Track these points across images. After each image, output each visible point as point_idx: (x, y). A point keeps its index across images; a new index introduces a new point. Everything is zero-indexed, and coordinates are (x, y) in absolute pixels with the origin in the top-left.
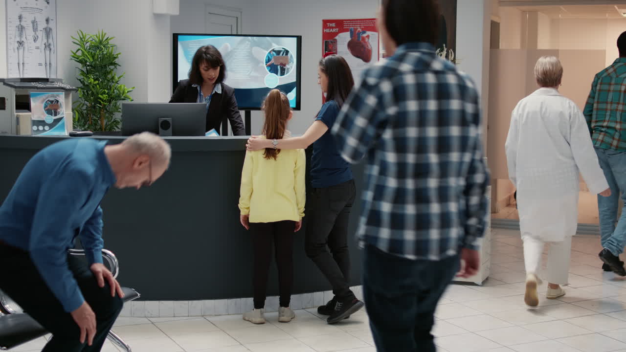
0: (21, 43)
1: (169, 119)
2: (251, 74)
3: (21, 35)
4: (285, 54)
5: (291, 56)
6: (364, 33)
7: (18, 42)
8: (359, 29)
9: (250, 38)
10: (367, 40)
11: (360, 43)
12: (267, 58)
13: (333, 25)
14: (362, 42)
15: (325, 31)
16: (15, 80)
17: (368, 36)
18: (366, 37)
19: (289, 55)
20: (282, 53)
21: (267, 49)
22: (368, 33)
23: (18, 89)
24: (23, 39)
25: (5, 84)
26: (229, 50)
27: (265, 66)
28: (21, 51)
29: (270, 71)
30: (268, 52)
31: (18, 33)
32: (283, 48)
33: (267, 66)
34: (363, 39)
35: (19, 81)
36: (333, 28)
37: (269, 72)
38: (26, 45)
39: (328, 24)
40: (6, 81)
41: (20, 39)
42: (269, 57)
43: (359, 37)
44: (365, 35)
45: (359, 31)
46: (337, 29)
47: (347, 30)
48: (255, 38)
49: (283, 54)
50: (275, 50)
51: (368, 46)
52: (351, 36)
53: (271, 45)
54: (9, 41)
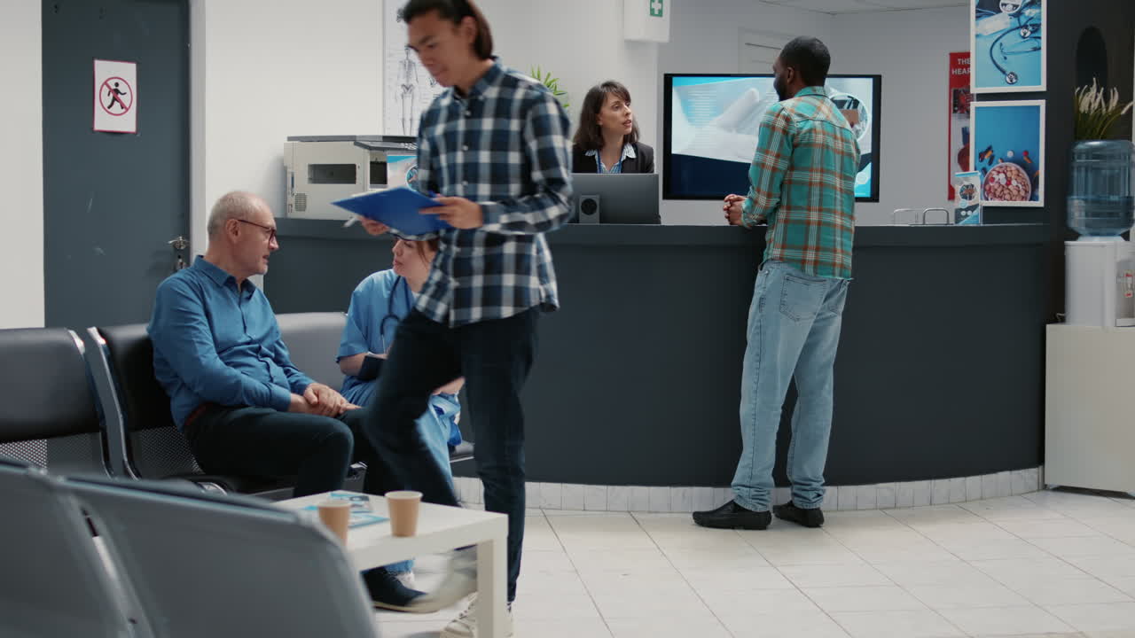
0: (407, 88)
1: (596, 198)
3: (408, 76)
4: (852, 105)
5: (863, 110)
7: (403, 86)
15: (953, 72)
16: (373, 138)
19: (859, 108)
20: (847, 105)
23: (374, 151)
24: (413, 81)
25: (357, 144)
26: (758, 100)
28: (408, 100)
31: (402, 72)
32: (849, 97)
35: (381, 139)
36: (966, 67)
38: (416, 91)
39: (959, 60)
40: (358, 139)
41: (408, 81)
49: (848, 108)
50: (836, 99)
54: (387, 84)
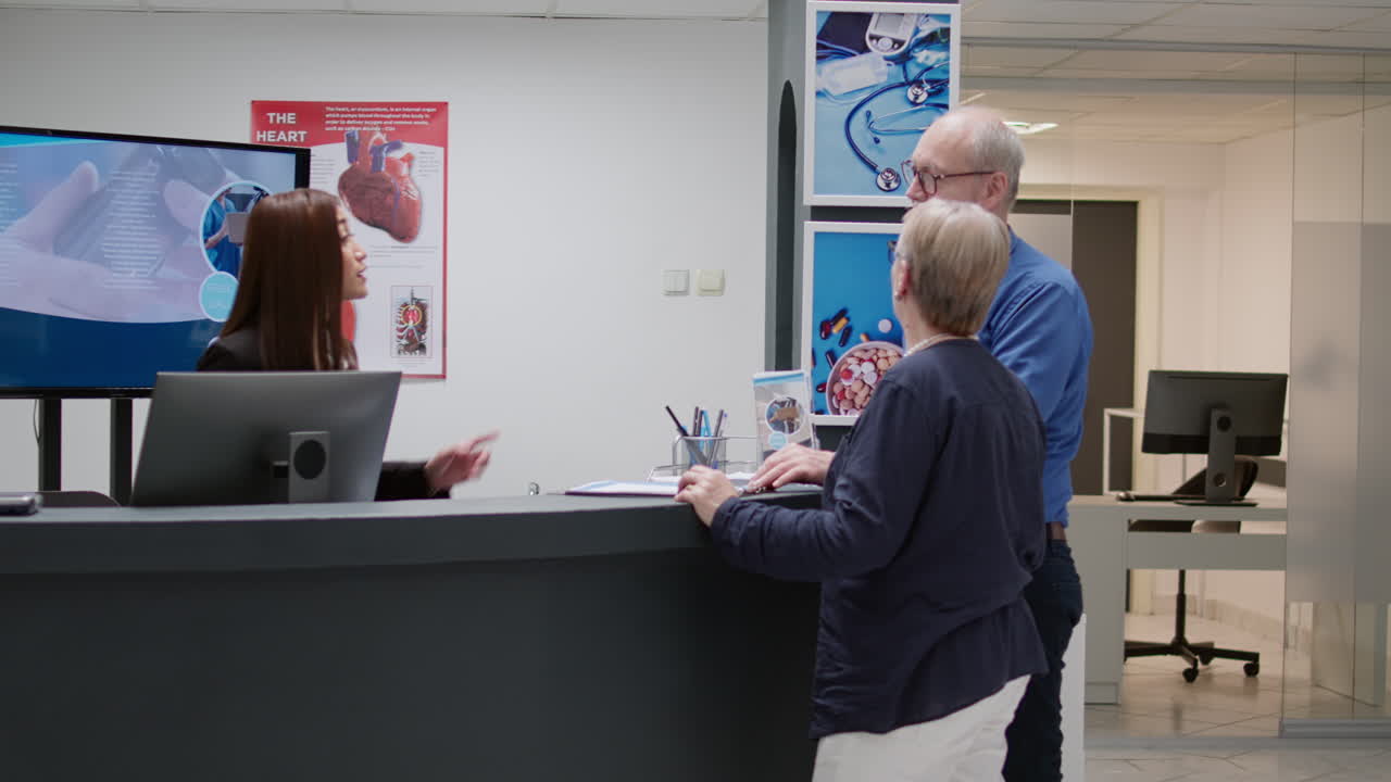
2: (160, 274)
6: (395, 146)
8: (378, 135)
9: (159, 147)
10: (404, 171)
11: (384, 180)
12: (210, 221)
13: (290, 118)
14: (388, 175)
15: (259, 136)
17: (409, 159)
18: (403, 159)
21: (208, 191)
22: (409, 148)
26: (96, 187)
27: (202, 246)
29: (216, 264)
30: (211, 200)
32: (257, 189)
33: (207, 249)
34: (393, 166)
36: (286, 128)
37: (213, 268)
39: (271, 115)
42: (214, 216)
43: (377, 161)
44: (397, 155)
45: (378, 141)
46: (302, 133)
47: (334, 138)
48: (174, 149)
50: (232, 192)
51: (407, 189)
52: (352, 157)
53: (220, 178)
